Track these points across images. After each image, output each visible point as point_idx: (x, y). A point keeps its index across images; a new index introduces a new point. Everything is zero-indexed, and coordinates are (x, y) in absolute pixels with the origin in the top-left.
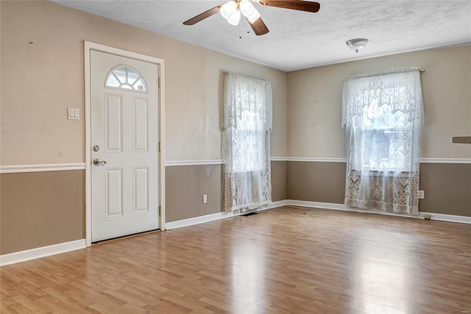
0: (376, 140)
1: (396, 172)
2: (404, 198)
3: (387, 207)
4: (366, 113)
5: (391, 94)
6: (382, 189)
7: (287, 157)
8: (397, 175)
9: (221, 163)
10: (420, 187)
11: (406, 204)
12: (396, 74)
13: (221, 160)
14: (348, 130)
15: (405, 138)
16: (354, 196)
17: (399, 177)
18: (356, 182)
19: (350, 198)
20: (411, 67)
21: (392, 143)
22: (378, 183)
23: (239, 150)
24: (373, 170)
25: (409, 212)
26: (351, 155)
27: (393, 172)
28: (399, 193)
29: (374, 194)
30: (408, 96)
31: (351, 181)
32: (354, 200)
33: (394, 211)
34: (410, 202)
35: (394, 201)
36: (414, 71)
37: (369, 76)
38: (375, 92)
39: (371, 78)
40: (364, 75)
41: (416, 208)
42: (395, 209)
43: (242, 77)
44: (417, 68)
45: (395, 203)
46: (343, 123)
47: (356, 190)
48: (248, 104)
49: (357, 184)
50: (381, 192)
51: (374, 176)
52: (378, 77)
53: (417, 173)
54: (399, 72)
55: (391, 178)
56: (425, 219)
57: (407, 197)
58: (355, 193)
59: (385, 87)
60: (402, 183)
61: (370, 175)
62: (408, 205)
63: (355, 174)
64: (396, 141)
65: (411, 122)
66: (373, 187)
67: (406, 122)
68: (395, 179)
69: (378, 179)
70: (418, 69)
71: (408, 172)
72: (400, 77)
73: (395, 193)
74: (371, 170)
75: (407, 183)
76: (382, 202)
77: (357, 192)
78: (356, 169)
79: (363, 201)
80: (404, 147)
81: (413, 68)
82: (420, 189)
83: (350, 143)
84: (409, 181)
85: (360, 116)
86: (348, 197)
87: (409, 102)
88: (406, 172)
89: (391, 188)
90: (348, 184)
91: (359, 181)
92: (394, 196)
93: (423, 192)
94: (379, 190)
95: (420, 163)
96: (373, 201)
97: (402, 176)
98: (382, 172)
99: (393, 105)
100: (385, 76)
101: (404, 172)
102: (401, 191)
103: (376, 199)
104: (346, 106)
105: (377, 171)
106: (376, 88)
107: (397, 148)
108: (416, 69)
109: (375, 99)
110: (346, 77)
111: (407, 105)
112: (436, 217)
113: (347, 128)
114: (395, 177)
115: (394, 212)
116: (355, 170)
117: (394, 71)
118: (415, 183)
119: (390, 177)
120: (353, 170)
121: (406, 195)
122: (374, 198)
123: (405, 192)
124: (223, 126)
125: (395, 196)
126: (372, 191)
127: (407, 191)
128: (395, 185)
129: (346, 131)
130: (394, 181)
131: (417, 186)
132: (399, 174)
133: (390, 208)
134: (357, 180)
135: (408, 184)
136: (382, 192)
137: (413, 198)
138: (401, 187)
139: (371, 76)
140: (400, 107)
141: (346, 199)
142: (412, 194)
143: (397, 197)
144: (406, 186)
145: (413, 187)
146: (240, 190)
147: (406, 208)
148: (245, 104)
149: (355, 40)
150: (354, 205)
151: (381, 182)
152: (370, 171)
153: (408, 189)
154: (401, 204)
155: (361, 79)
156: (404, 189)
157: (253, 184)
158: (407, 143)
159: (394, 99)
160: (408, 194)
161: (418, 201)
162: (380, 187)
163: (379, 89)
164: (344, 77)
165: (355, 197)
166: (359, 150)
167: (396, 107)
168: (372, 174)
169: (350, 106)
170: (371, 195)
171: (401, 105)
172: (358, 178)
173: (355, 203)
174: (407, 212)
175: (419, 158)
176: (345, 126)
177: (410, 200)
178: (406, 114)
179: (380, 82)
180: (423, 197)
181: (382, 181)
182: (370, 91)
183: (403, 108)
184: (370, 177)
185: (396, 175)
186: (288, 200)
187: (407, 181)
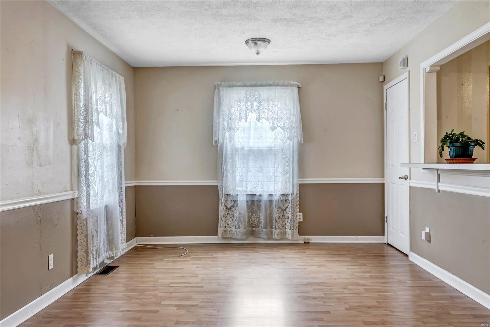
0: (253, 159)
1: (276, 195)
2: (283, 222)
3: (267, 234)
4: (241, 127)
5: (269, 108)
6: (261, 214)
7: (135, 180)
8: (278, 198)
9: (70, 197)
10: (299, 210)
11: (286, 228)
12: (274, 88)
13: (72, 192)
14: (220, 148)
15: (284, 157)
16: (228, 225)
17: (279, 200)
18: (230, 208)
19: (225, 228)
20: (290, 82)
21: (270, 163)
22: (255, 208)
23: (95, 175)
24: (250, 194)
25: (290, 237)
26: (224, 177)
27: (272, 195)
28: (279, 218)
29: (252, 221)
30: (287, 112)
31: (225, 208)
32: (229, 229)
33: (274, 237)
34: (291, 226)
35: (274, 227)
36: (292, 86)
37: (245, 86)
38: (252, 105)
39: (247, 88)
40: (239, 84)
41: (296, 232)
42: (275, 236)
43: (97, 64)
44: (296, 83)
45: (276, 229)
46: (215, 139)
47: (231, 217)
48: (104, 105)
49: (232, 210)
50: (259, 218)
51: (252, 200)
52: (255, 88)
53: (297, 195)
54: (277, 85)
55: (271, 201)
56: (305, 242)
57: (287, 221)
58: (229, 222)
59: (264, 100)
60: (281, 206)
61: (247, 199)
62: (288, 230)
63: (230, 199)
64: (276, 160)
65: (292, 140)
66: (250, 213)
67: (285, 141)
68: (275, 203)
69: (256, 204)
70: (297, 85)
71: (288, 194)
72: (278, 91)
73: (275, 218)
74: (248, 193)
75: (286, 205)
76: (261, 229)
77: (232, 220)
78: (231, 193)
79: (241, 230)
80: (283, 167)
81: (293, 83)
82: (299, 212)
83: (223, 162)
84: (289, 203)
85: (234, 131)
86: (222, 227)
87: (288, 119)
88: (285, 194)
89: (270, 212)
90: (222, 211)
91: (235, 206)
92: (274, 221)
93: (301, 214)
94: (257, 215)
95: (299, 184)
96: (250, 229)
97: (281, 199)
98: (260, 195)
99: (271, 121)
100: (263, 88)
101: (283, 194)
102: (281, 215)
103: (254, 226)
104: (219, 118)
105: (255, 195)
106: (252, 100)
107: (277, 169)
108: (295, 85)
109: (252, 112)
110: (218, 84)
111: (286, 122)
112: (314, 239)
113: (219, 145)
114: (275, 200)
115: (274, 239)
116: (230, 195)
117: (272, 84)
118: (295, 205)
119: (269, 200)
120: (227, 195)
121: (286, 219)
122: (251, 225)
123: (284, 216)
124: (72, 138)
125: (276, 221)
126: (249, 217)
127: (288, 215)
128: (275, 210)
129: (218, 148)
130: (274, 205)
131: (297, 208)
132: (280, 197)
133: (270, 236)
134: (233, 206)
135: (287, 207)
136: (261, 218)
137: (294, 221)
138: (281, 211)
139: (248, 86)
140: (280, 123)
141: (220, 230)
142: (293, 217)
143: (278, 222)
144: (285, 210)
145: (294, 210)
146: (97, 236)
147: (285, 234)
148: (101, 105)
149: (258, 39)
150: (229, 236)
151: (259, 207)
152: (247, 195)
153: (288, 212)
154: (281, 229)
155: (236, 88)
156: (283, 213)
157: (108, 224)
158: (286, 163)
159: (273, 115)
160: (288, 218)
161: (298, 224)
162: (258, 212)
163: (257, 102)
164: (216, 84)
165: (230, 226)
166: (234, 171)
167: (275, 123)
168: (249, 198)
169: (223, 118)
170: (248, 222)
171: (281, 121)
172: (233, 203)
173: (230, 233)
174: (286, 238)
175: (299, 178)
176: (216, 142)
177: (291, 225)
178: (285, 131)
179: (257, 94)
180: (302, 220)
181: (260, 205)
182: (247, 103)
183: (282, 125)
184: (247, 201)
185: (276, 198)
186: (137, 238)
187: (286, 204)
